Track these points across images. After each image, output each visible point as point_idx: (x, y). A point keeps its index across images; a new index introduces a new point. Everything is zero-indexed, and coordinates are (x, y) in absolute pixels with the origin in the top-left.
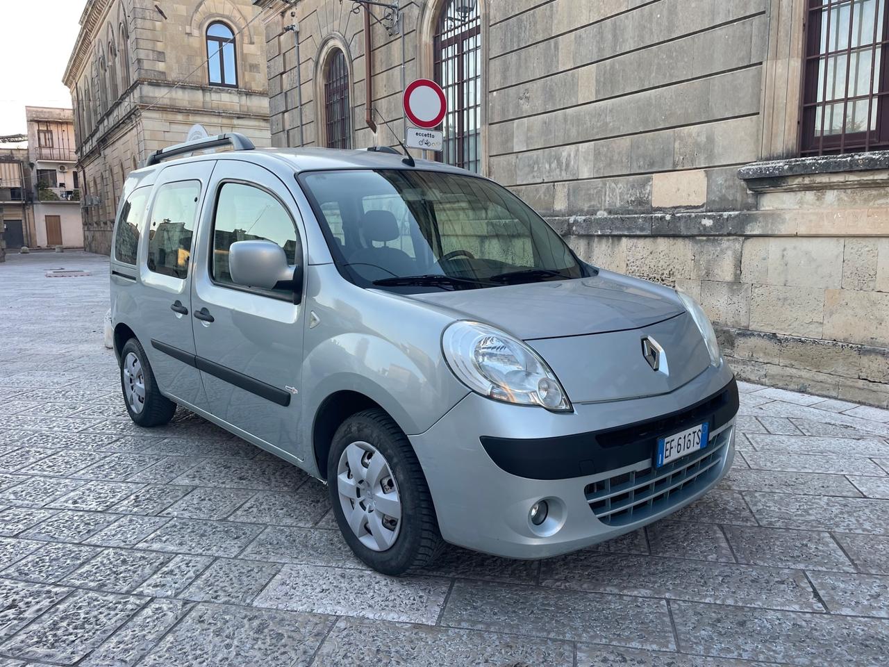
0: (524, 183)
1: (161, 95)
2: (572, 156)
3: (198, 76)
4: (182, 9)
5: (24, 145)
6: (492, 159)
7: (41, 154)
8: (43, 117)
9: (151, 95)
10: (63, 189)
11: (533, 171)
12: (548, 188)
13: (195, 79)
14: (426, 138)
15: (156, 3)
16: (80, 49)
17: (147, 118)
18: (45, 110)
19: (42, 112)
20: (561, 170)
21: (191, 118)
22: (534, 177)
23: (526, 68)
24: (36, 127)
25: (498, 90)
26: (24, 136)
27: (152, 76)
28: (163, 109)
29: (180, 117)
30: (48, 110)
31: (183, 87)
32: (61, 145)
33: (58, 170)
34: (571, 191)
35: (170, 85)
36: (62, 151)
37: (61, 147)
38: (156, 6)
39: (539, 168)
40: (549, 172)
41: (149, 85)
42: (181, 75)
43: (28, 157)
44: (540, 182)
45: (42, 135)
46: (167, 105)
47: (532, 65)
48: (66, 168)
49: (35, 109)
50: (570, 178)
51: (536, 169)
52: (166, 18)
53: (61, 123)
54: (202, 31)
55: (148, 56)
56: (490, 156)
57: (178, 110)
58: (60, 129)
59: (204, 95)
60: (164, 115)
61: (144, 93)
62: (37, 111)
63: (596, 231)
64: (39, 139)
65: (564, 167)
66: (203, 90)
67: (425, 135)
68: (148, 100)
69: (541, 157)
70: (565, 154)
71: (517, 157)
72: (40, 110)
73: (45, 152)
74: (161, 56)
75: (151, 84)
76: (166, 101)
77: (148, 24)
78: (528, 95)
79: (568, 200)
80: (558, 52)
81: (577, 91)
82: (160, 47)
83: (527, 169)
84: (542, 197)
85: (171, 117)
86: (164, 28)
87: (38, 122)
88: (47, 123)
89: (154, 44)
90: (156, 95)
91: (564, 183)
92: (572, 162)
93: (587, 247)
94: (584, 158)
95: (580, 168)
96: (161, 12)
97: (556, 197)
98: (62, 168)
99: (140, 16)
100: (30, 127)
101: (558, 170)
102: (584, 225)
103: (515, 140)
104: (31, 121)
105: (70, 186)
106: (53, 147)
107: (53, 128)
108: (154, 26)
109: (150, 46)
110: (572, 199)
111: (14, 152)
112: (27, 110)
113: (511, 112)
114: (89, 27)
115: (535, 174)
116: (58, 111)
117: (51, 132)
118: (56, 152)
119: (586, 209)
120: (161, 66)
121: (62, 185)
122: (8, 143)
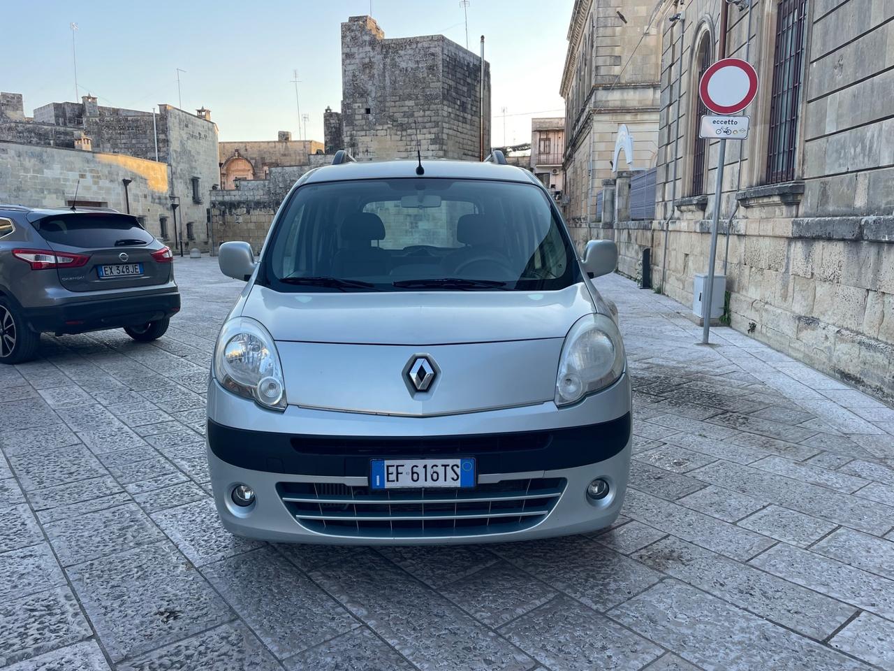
0: (832, 173)
1: (615, 98)
2: (876, 135)
3: (650, 75)
4: (642, 10)
5: (528, 153)
6: (807, 144)
7: (539, 160)
8: (545, 126)
9: (604, 99)
10: (553, 190)
11: (840, 158)
12: (851, 179)
13: (647, 78)
14: (725, 126)
15: (618, 9)
16: (569, 63)
17: (599, 121)
18: (547, 120)
19: (543, 122)
20: (864, 155)
21: (639, 117)
22: (840, 166)
23: (843, 30)
24: (538, 134)
25: (819, 59)
26: (529, 145)
27: (606, 81)
28: (614, 111)
29: (628, 117)
30: (549, 120)
31: (635, 88)
32: (556, 149)
33: (551, 172)
34: (871, 183)
35: (623, 87)
36: (556, 155)
37: (556, 152)
38: (618, 12)
39: (845, 153)
40: (853, 159)
41: (603, 89)
42: (634, 76)
43: (530, 163)
44: (844, 171)
45: (542, 143)
46: (618, 107)
47: (847, 25)
48: (558, 170)
49: (539, 120)
50: (871, 167)
51: (842, 155)
52: (626, 22)
53: (558, 131)
54: (660, 29)
55: (605, 61)
56: (807, 141)
57: (627, 111)
58: (556, 136)
59: (654, 93)
60: (614, 118)
61: (598, 99)
62: (540, 122)
63: (884, 237)
64: (540, 146)
65: (867, 153)
66: (654, 88)
67: (725, 122)
68: (601, 104)
69: (848, 139)
70: (869, 134)
71: (828, 141)
72: (542, 121)
73: (543, 157)
74: (617, 59)
75: (606, 89)
76: (618, 104)
77: (609, 31)
78: (841, 63)
79: (868, 194)
80: (871, 4)
81: (885, 52)
82: (617, 51)
83: (835, 155)
84: (846, 190)
85: (620, 118)
86: (623, 33)
87: (540, 131)
88: (547, 131)
89: (612, 49)
90: (609, 98)
91: (865, 172)
92: (875, 146)
93: (876, 256)
94: (886, 139)
95: (882, 152)
96: (622, 17)
97: (858, 191)
98: (555, 171)
99: (602, 25)
100: (533, 136)
101: (862, 155)
102: (874, 227)
103: (827, 120)
104: (535, 131)
105: (559, 187)
106: (549, 153)
107: (551, 136)
108: (614, 32)
109: (607, 51)
110: (871, 192)
111: (520, 159)
112: (533, 122)
113: (826, 86)
114: (574, 41)
115: (841, 161)
116: (557, 120)
117: (549, 140)
118: (551, 157)
119: (883, 206)
120: (616, 70)
121: (553, 186)
122: (517, 152)
